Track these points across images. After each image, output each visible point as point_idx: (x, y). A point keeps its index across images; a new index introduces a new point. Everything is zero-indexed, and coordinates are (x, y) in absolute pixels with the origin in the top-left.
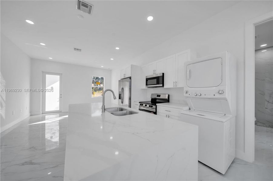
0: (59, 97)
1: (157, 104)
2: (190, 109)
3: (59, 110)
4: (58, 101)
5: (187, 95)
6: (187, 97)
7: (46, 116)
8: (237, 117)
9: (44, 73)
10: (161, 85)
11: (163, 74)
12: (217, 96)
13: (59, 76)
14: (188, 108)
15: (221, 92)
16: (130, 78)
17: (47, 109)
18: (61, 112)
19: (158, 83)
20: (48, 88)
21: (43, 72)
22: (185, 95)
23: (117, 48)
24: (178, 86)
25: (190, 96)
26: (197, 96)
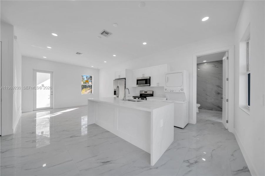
0: (50, 94)
1: (147, 97)
2: (167, 99)
3: (50, 106)
4: (49, 98)
5: (166, 91)
6: (166, 92)
7: (37, 113)
8: (189, 102)
9: (35, 71)
10: (149, 85)
11: (150, 77)
12: (181, 91)
13: (50, 74)
14: (166, 99)
15: (182, 90)
16: (125, 79)
17: (38, 106)
18: (52, 108)
19: (146, 83)
20: (39, 85)
21: (33, 70)
22: (165, 91)
23: (115, 56)
24: (160, 86)
25: (167, 92)
26: (172, 92)
